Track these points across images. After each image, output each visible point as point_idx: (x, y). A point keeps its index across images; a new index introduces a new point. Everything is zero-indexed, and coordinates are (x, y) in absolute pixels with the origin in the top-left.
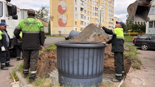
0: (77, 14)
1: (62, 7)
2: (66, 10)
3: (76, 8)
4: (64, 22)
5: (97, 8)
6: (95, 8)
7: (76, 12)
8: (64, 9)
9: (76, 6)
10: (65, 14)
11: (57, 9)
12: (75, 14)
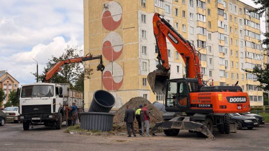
0: (147, 61)
1: (112, 45)
2: (121, 52)
3: (145, 47)
4: (117, 81)
5: (203, 42)
6: (198, 41)
7: (144, 56)
8: (117, 49)
9: (144, 43)
10: (119, 61)
11: (101, 49)
12: (142, 60)
